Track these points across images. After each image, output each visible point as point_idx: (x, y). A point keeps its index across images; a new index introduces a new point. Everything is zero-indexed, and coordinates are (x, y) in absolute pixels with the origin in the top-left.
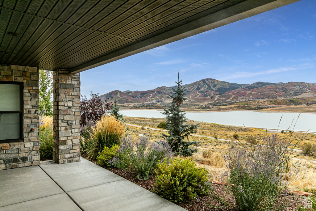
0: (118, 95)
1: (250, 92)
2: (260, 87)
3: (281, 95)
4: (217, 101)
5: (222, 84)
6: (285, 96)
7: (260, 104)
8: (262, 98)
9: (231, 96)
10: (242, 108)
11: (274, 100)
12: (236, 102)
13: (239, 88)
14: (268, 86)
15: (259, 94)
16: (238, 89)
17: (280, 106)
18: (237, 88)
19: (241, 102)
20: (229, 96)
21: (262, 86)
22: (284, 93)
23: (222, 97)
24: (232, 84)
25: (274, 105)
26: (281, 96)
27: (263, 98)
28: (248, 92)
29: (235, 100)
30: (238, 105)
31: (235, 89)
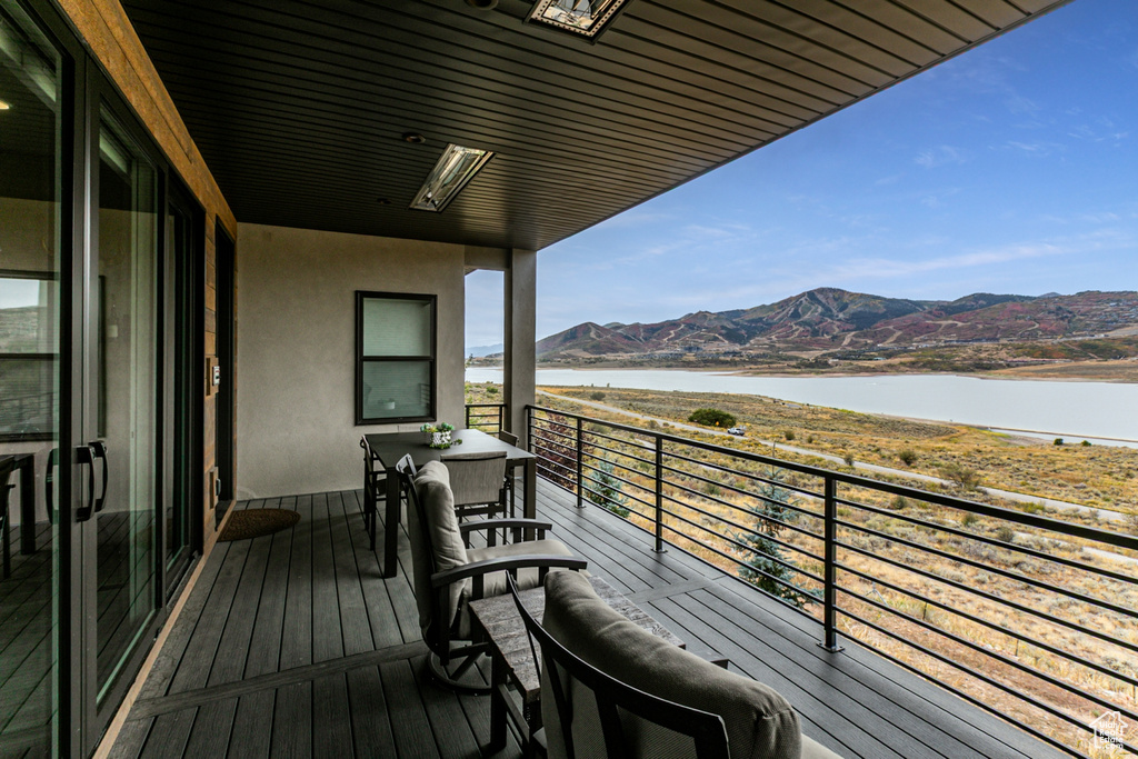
0: (592, 335)
1: (950, 322)
2: (982, 306)
3: (1053, 328)
4: (850, 349)
5: (863, 301)
6: (1066, 331)
7: (982, 356)
8: (988, 340)
9: (892, 333)
10: (924, 366)
11: (1029, 343)
12: (905, 351)
13: (916, 311)
14: (1009, 304)
15: (980, 326)
16: (914, 315)
17: (1050, 363)
18: (911, 312)
19: (922, 350)
20: (886, 335)
21: (989, 304)
22: (1065, 323)
23: (865, 336)
24: (893, 301)
25: (1029, 359)
26: (1053, 334)
27: (994, 339)
28: (944, 323)
29: (903, 344)
30: (913, 359)
31: (904, 314)
